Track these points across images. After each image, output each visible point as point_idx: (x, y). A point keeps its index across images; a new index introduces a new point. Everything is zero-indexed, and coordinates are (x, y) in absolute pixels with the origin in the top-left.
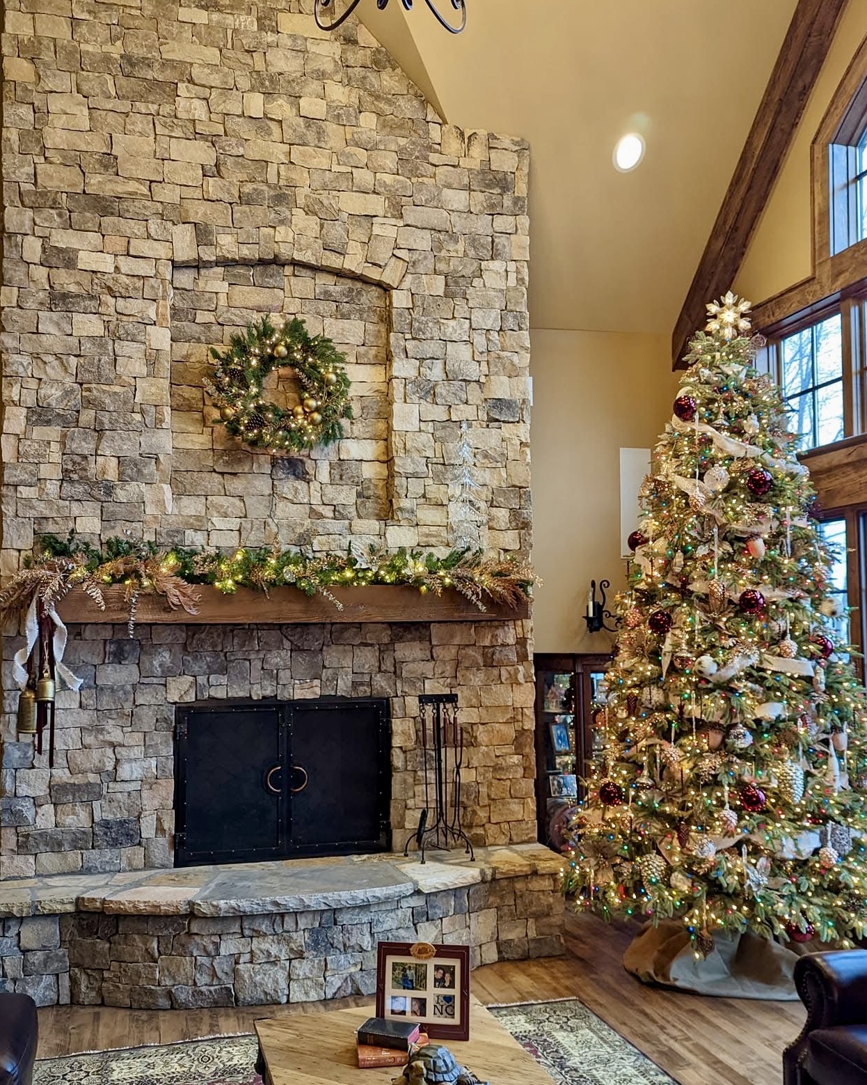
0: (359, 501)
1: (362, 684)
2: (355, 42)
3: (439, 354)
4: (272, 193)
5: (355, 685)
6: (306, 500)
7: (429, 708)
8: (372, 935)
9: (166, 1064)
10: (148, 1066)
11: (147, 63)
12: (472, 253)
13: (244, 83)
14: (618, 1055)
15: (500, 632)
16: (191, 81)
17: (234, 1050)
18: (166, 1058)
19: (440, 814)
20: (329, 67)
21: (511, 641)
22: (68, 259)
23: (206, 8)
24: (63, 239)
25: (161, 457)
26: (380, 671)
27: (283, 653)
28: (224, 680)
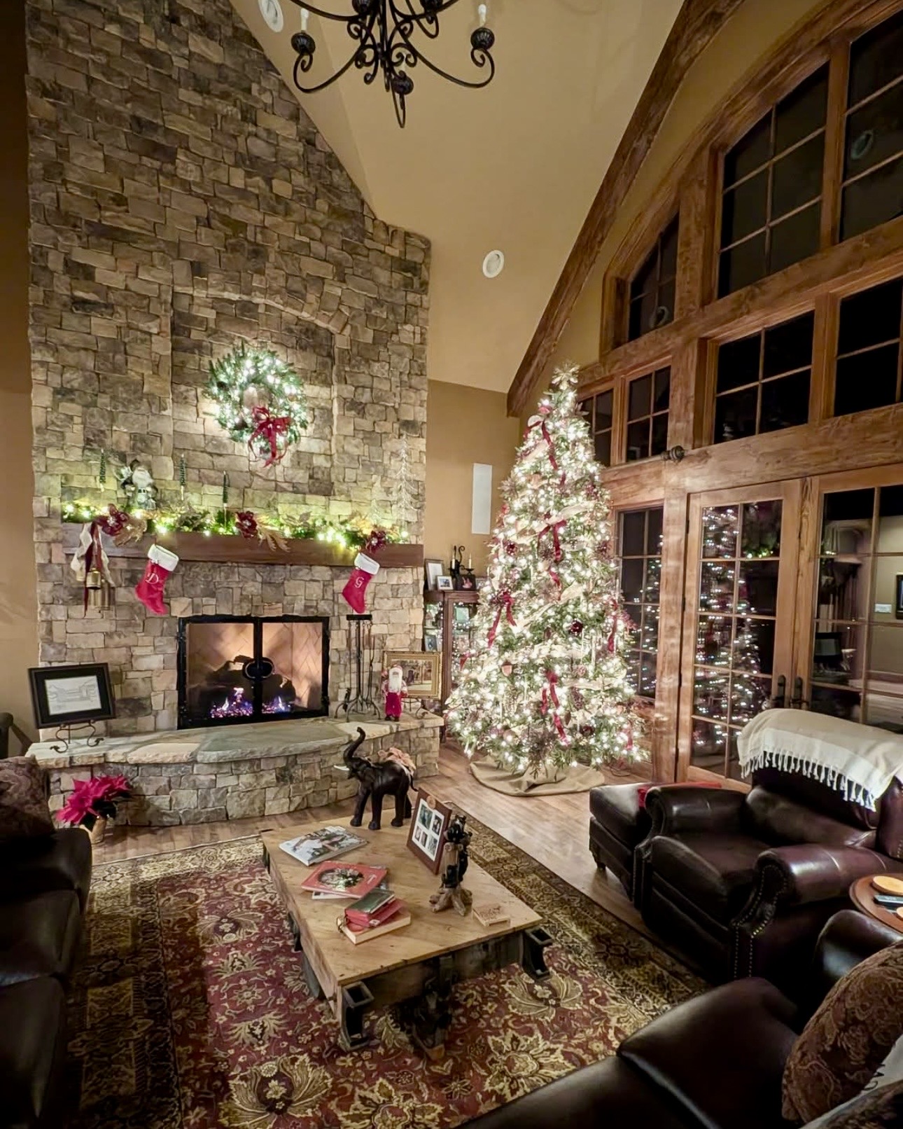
0: (311, 481)
1: (311, 607)
2: (314, 145)
3: (368, 384)
4: (251, 248)
5: (307, 607)
6: (273, 478)
7: (354, 623)
8: (321, 770)
9: (182, 863)
10: (169, 866)
11: (154, 127)
12: (391, 317)
13: (229, 159)
14: (483, 835)
15: (403, 576)
16: (187, 149)
17: (231, 850)
18: (183, 859)
19: (359, 692)
20: (294, 160)
21: (410, 582)
22: (87, 273)
23: (201, 93)
24: (81, 256)
25: (164, 437)
26: (323, 599)
27: (256, 584)
28: (213, 601)
